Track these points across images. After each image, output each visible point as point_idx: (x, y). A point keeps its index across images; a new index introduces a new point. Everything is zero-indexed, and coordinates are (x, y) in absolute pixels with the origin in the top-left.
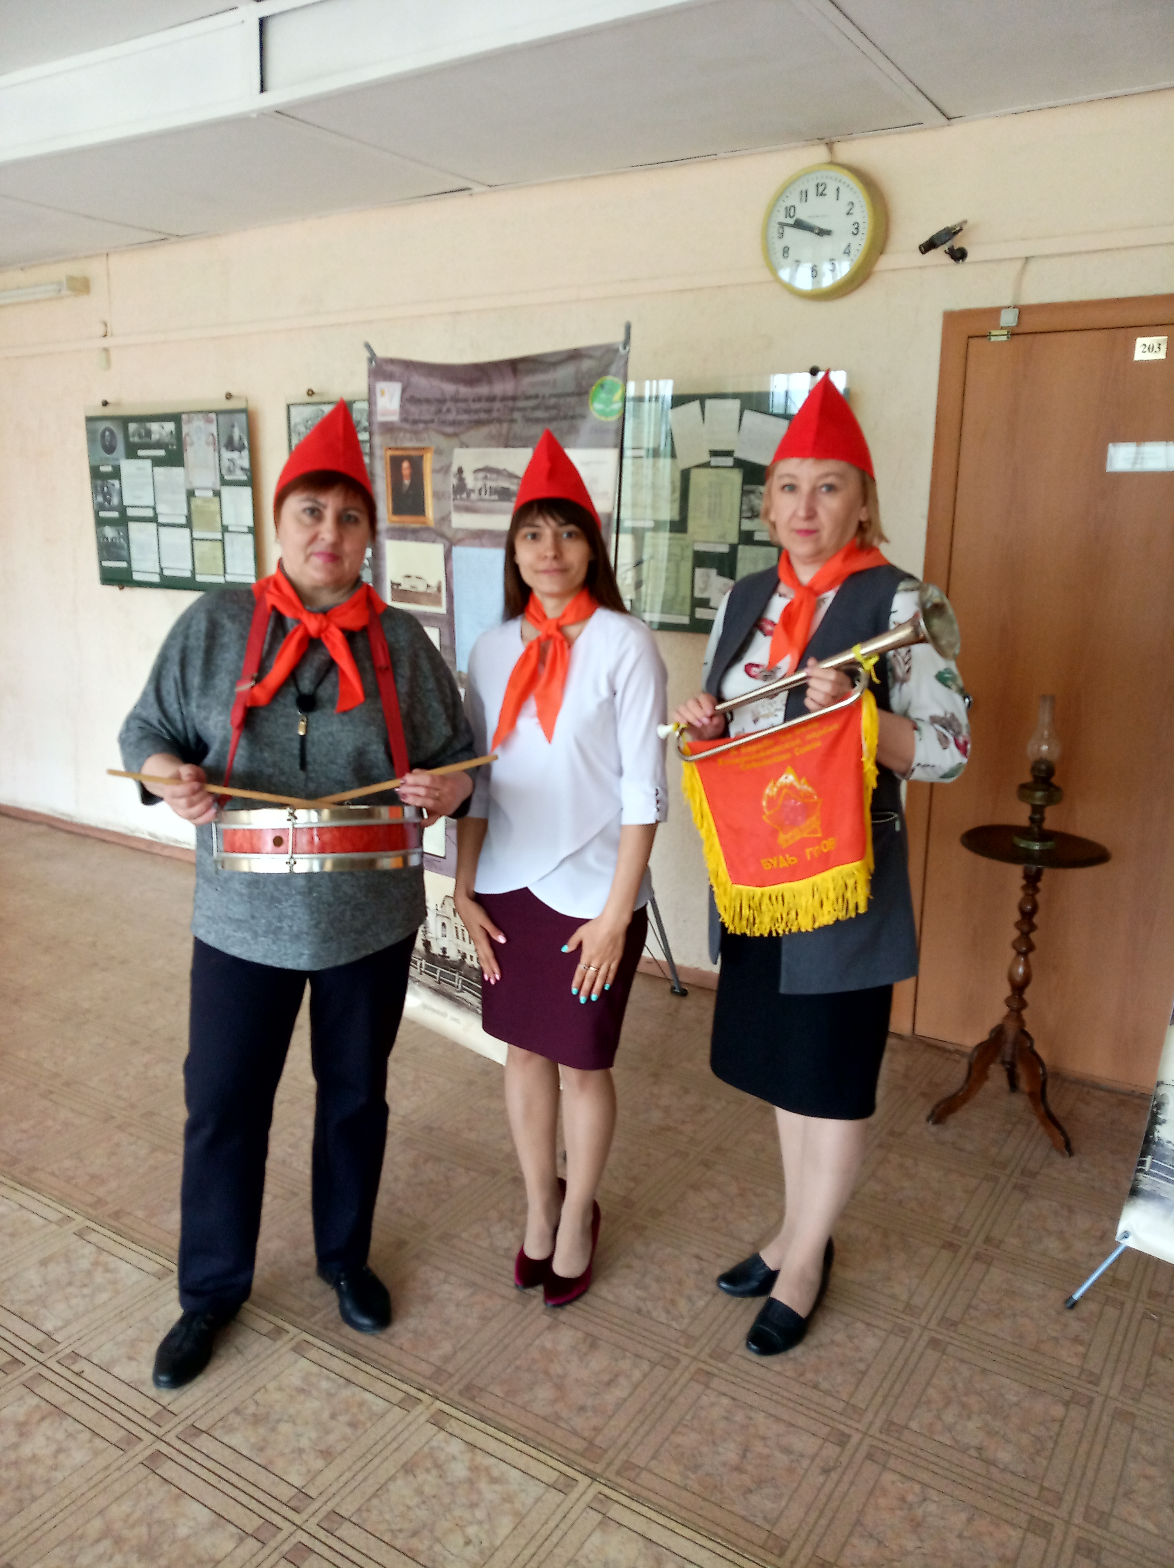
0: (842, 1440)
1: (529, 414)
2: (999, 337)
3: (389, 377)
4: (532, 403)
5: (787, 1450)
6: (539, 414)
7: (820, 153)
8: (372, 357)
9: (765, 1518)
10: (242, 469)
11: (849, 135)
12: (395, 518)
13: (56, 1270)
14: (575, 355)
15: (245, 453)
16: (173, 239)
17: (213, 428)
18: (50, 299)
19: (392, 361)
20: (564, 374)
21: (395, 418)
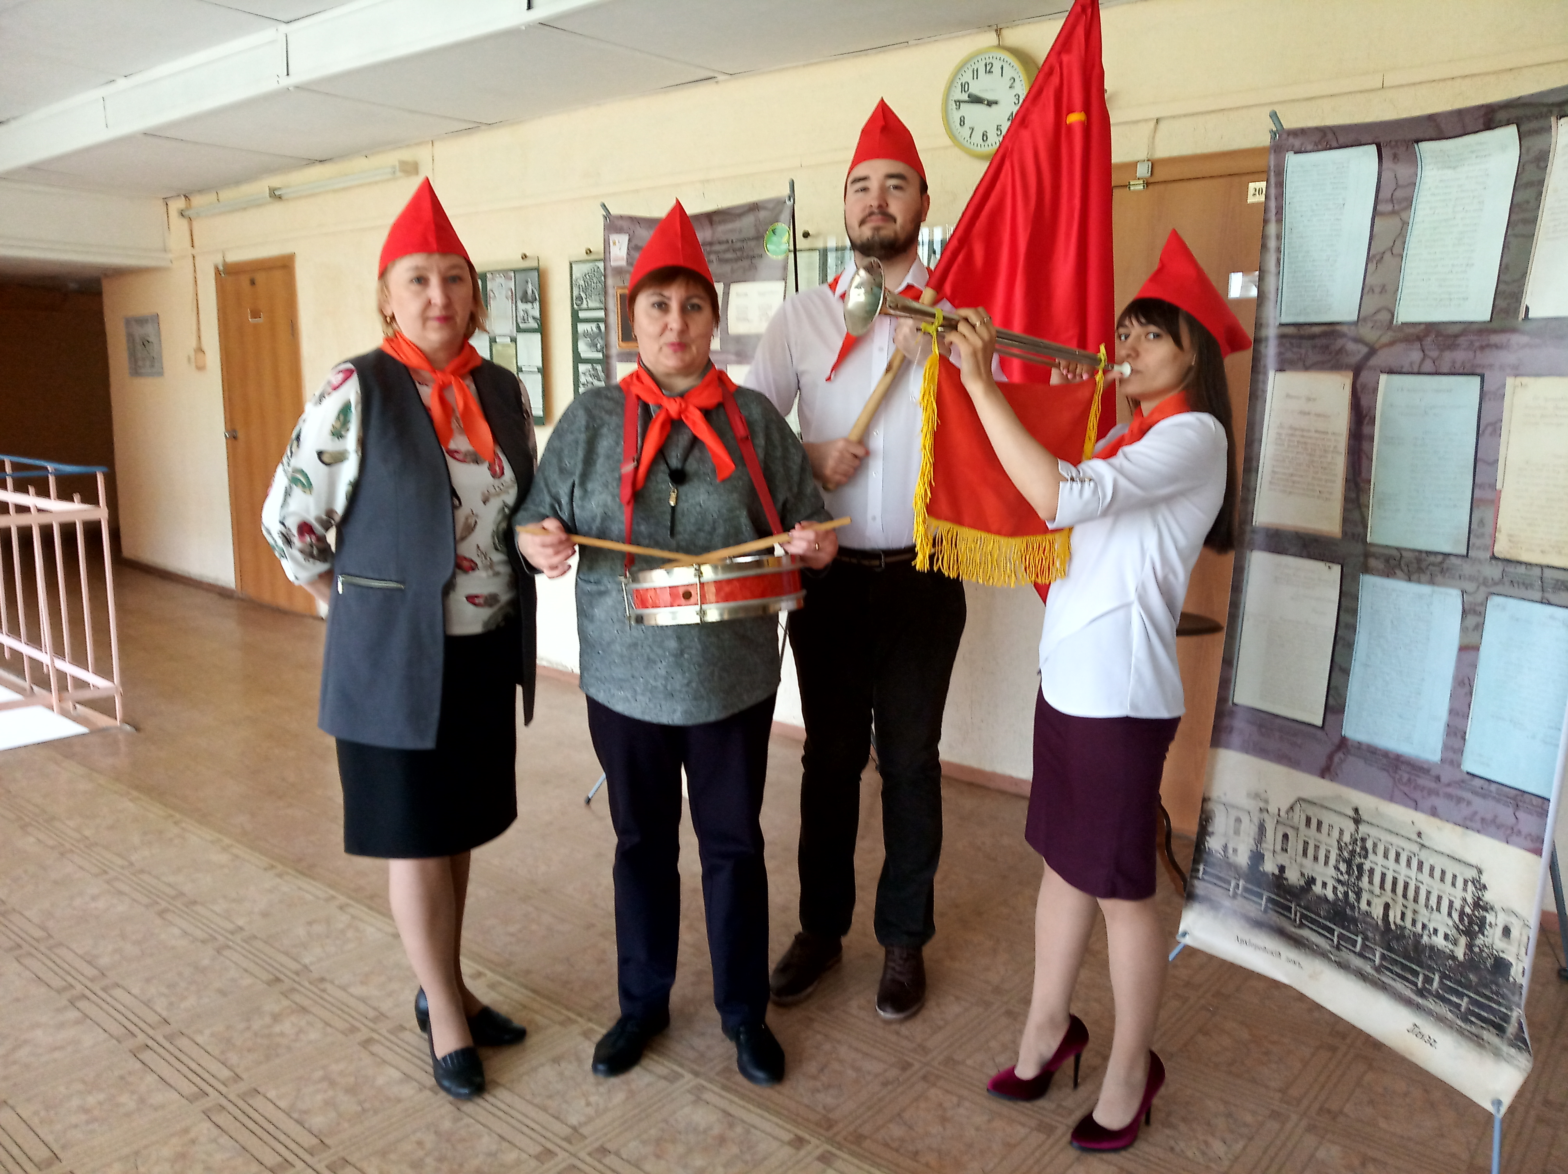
0: (906, 1066)
1: (722, 256)
2: (1137, 186)
3: (619, 230)
4: (723, 247)
5: (858, 1070)
6: (729, 255)
7: (989, 39)
8: (608, 216)
9: (824, 1108)
10: (534, 318)
11: (1014, 21)
12: (623, 344)
13: (318, 929)
14: (754, 207)
15: (537, 305)
16: (483, 127)
17: (512, 285)
18: (388, 180)
19: (621, 217)
20: (747, 223)
21: (623, 263)
